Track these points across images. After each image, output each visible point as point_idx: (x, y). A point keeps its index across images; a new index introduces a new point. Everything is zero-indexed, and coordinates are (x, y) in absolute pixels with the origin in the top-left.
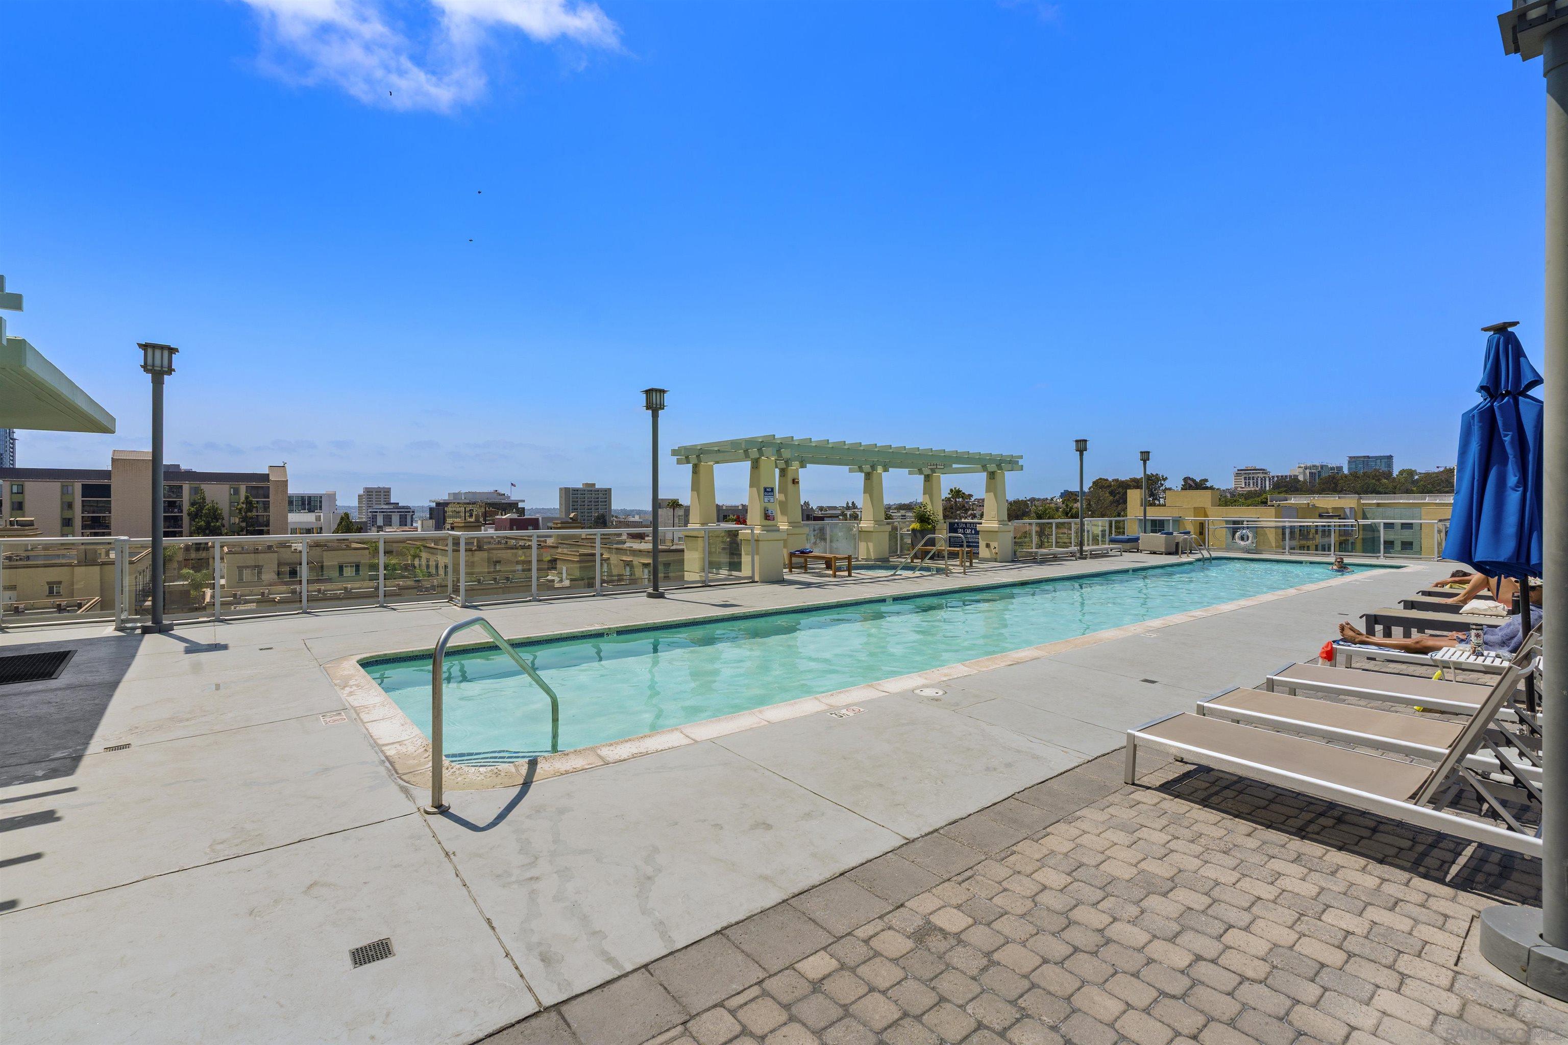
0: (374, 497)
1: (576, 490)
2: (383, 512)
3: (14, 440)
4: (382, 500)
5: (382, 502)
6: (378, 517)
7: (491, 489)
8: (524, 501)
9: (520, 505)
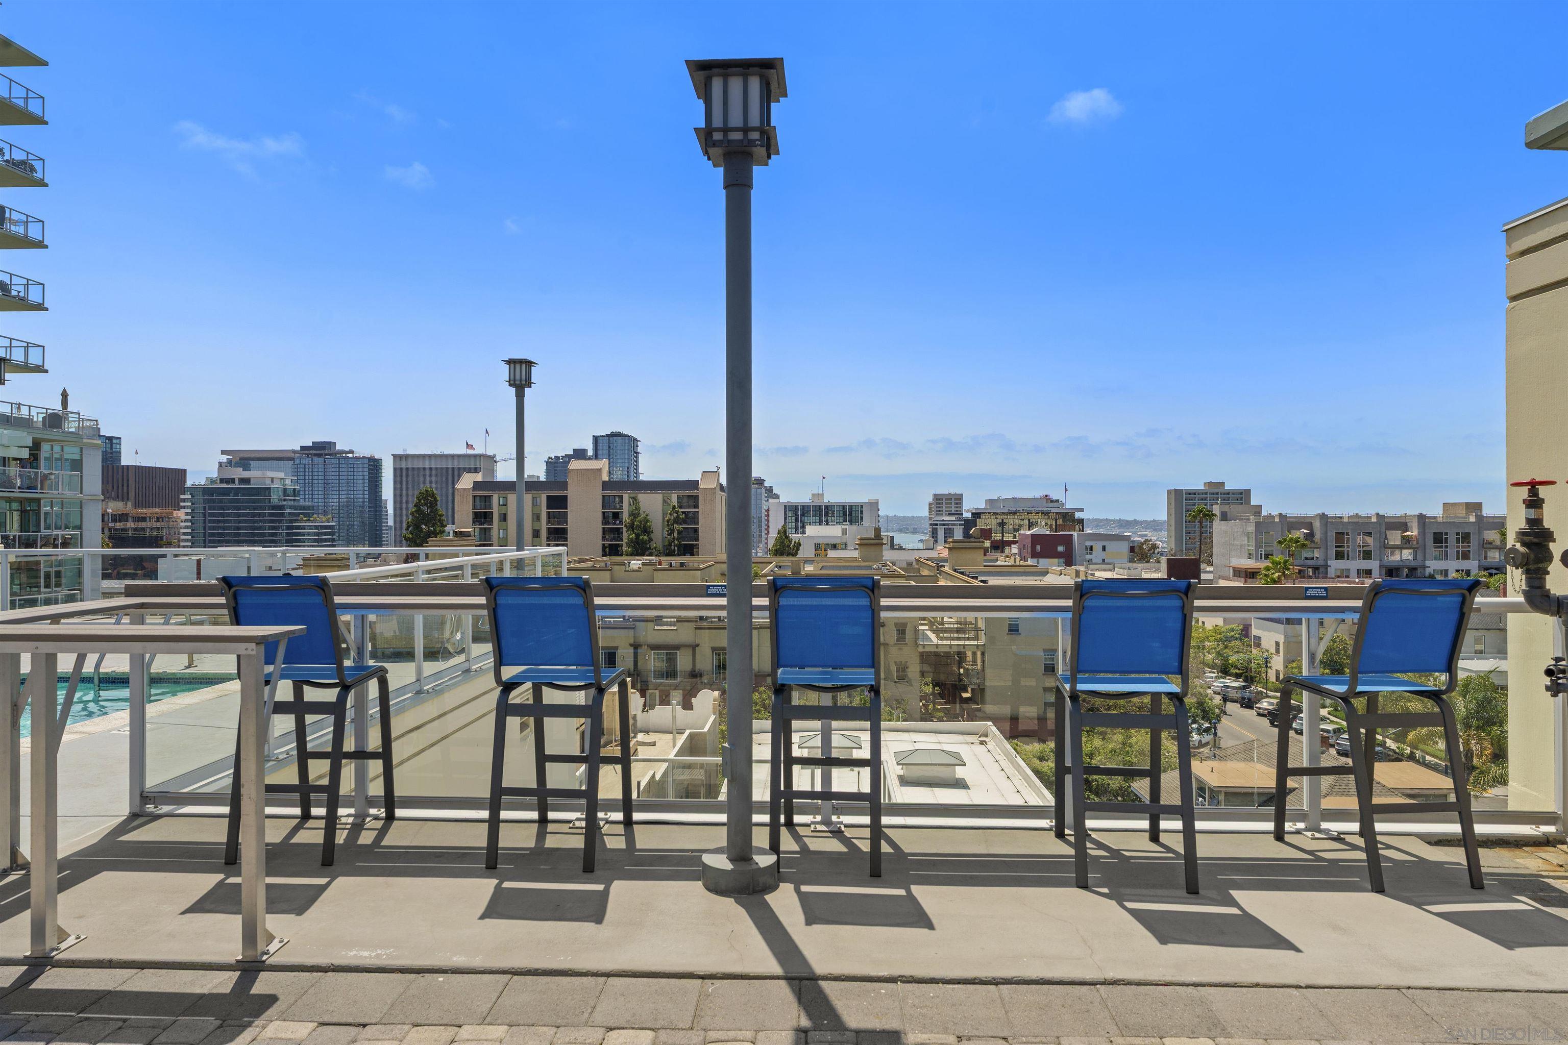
0: (944, 505)
1: (1191, 493)
2: (944, 525)
3: (637, 453)
4: (944, 509)
5: (944, 512)
6: (939, 531)
7: (1038, 494)
8: (1082, 510)
9: (1078, 515)
